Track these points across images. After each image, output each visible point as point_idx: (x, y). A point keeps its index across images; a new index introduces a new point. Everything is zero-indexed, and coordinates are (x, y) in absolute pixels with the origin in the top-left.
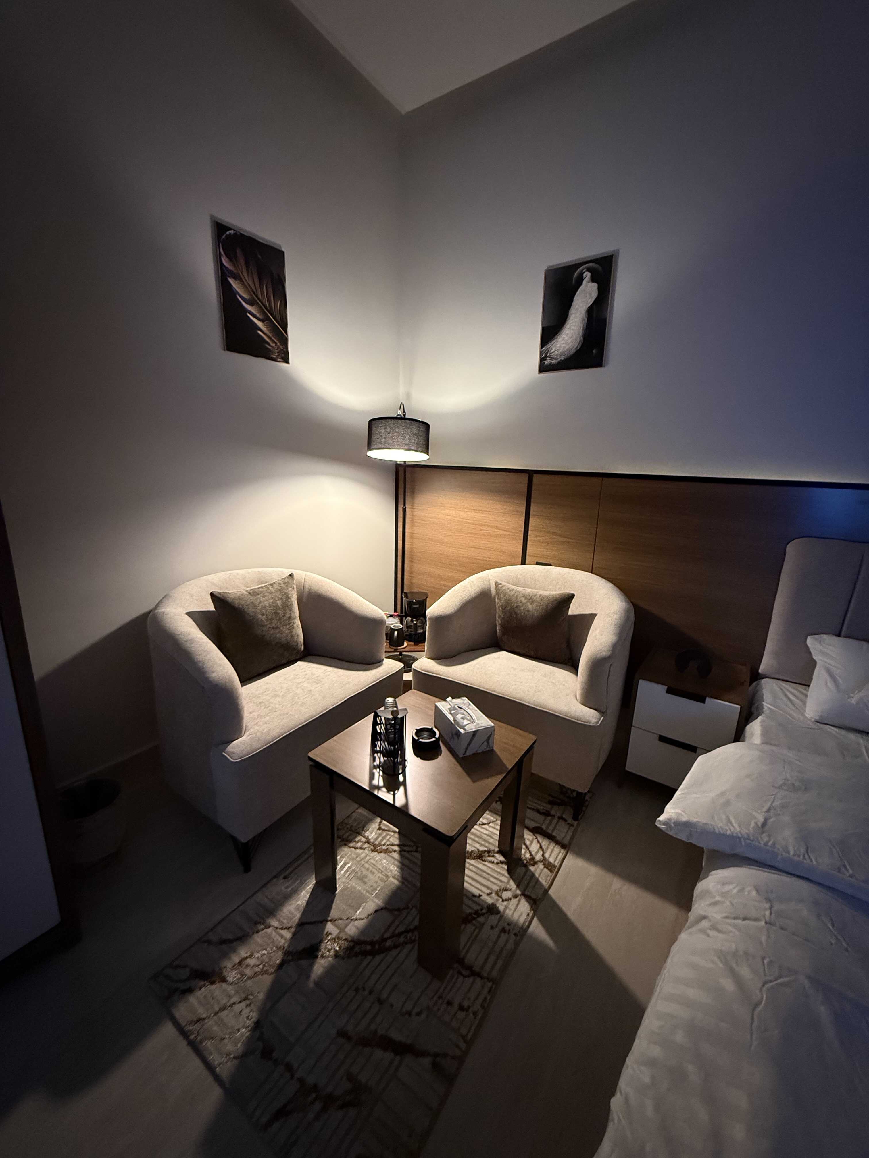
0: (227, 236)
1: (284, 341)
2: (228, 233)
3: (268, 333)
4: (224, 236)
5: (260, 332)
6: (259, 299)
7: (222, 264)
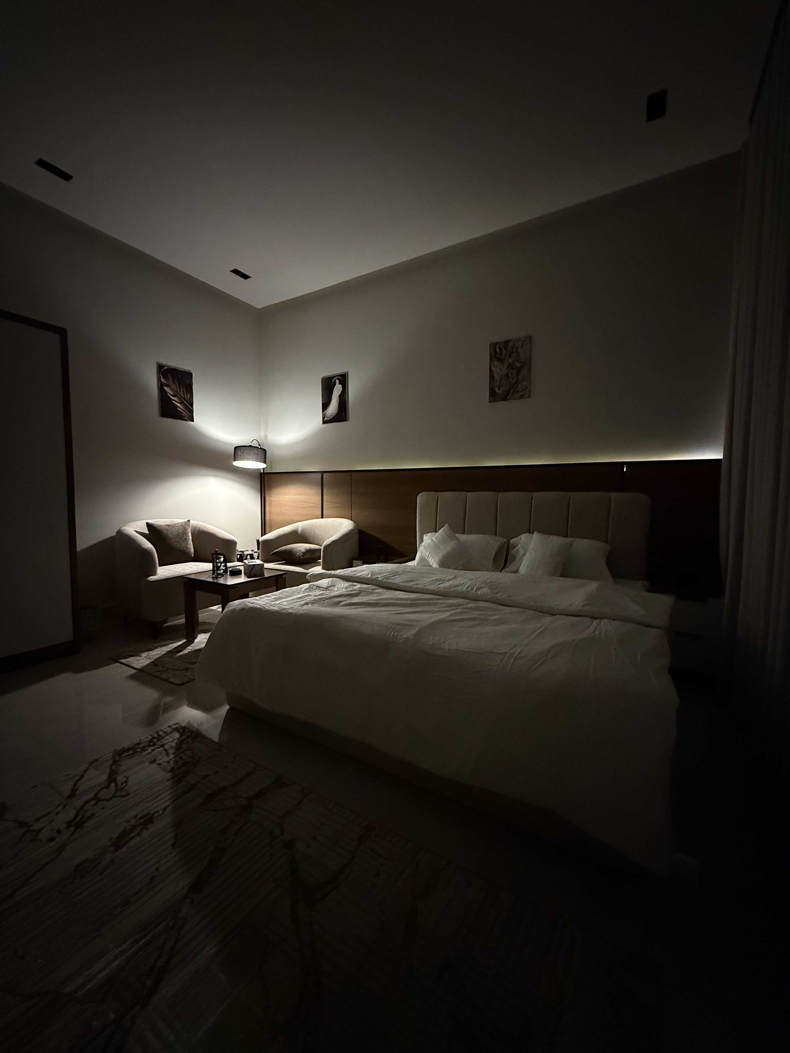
0: (164, 370)
1: (192, 412)
2: (164, 368)
3: (183, 408)
4: (162, 370)
5: (178, 408)
6: (179, 394)
7: (161, 381)
